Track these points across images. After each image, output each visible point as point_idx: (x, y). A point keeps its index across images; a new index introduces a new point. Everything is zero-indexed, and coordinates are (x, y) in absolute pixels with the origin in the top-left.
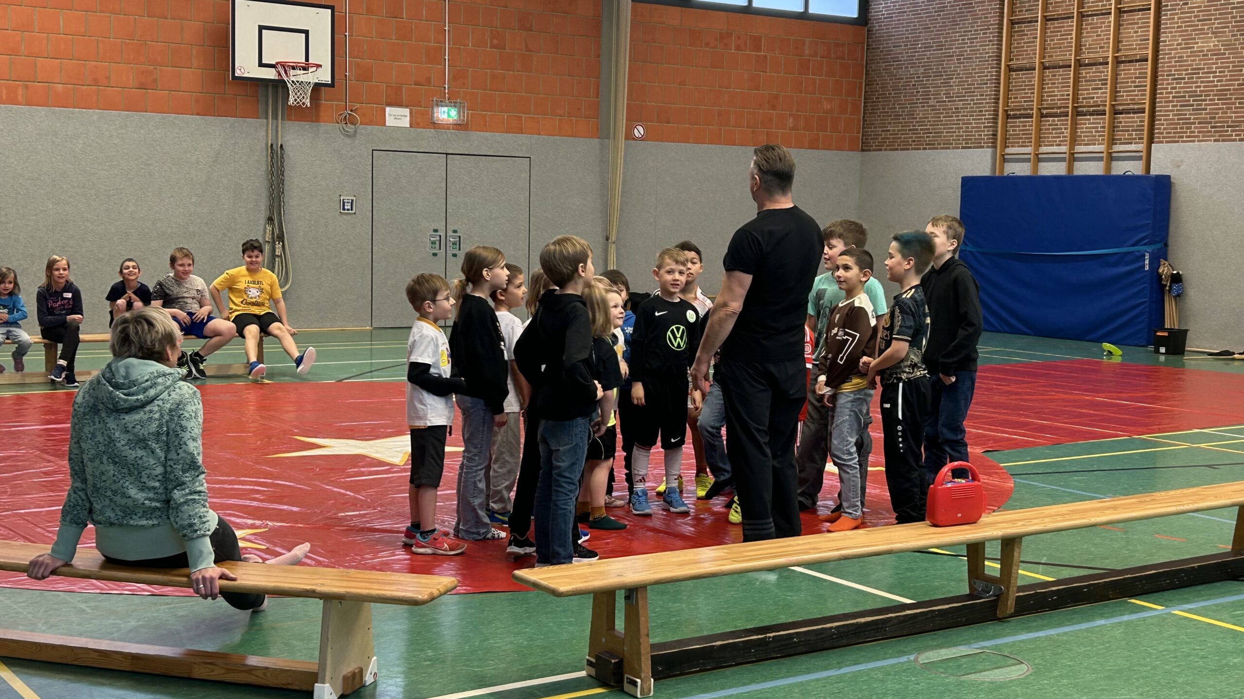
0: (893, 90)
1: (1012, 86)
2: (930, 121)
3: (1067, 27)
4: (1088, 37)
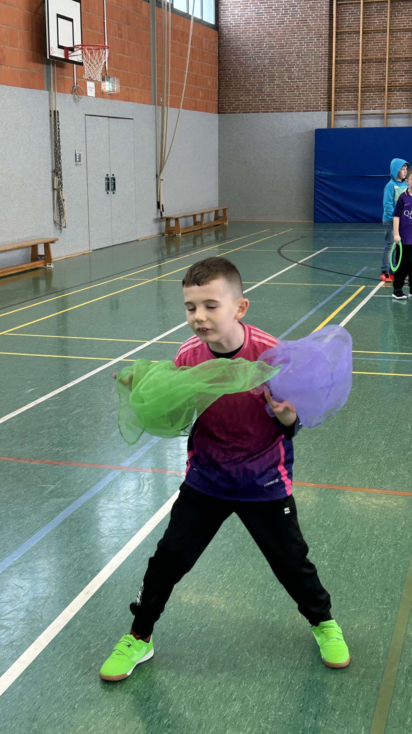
1: (337, 73)
2: (276, 94)
3: (378, 38)
4: (394, 45)
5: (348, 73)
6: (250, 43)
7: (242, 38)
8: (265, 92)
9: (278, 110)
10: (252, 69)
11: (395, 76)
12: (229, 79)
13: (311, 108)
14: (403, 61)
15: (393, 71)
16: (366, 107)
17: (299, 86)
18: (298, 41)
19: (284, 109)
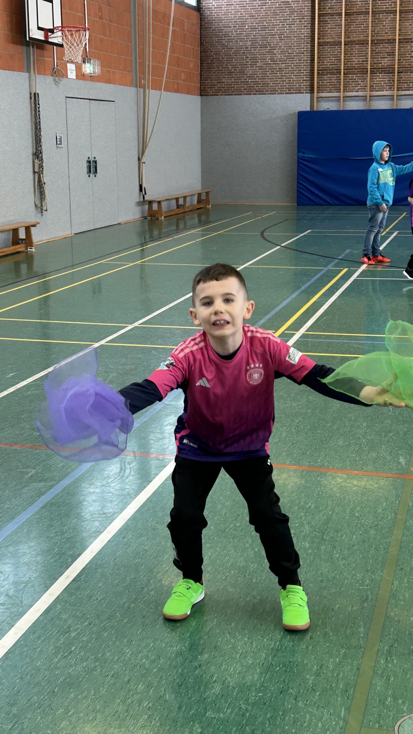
0: (225, 56)
1: (320, 55)
2: (259, 77)
3: (361, 19)
4: (377, 26)
5: (330, 55)
6: (232, 24)
7: (224, 20)
8: (247, 74)
9: (260, 92)
10: (235, 51)
11: (378, 58)
12: (211, 61)
13: (293, 90)
14: (386, 43)
15: (375, 53)
16: (349, 89)
17: (281, 68)
18: (280, 22)
19: (266, 91)
